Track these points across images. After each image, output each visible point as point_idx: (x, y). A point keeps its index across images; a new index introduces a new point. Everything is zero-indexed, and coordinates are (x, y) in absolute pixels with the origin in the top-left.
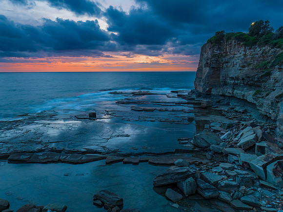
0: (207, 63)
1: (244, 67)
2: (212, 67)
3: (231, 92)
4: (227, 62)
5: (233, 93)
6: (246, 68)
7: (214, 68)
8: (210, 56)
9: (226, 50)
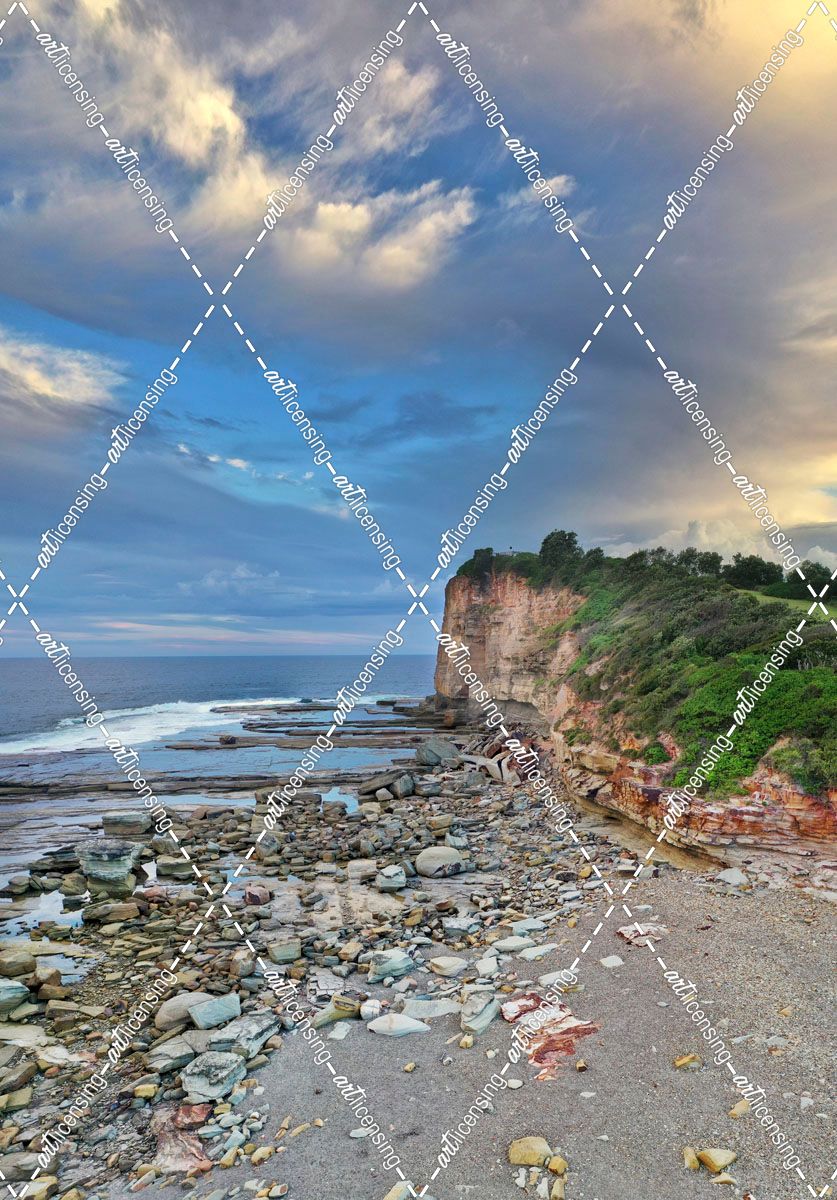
0: (459, 626)
1: (527, 634)
2: (468, 636)
3: (506, 691)
4: (498, 624)
5: (510, 693)
6: (531, 637)
7: (472, 636)
8: (463, 609)
9: (496, 595)
